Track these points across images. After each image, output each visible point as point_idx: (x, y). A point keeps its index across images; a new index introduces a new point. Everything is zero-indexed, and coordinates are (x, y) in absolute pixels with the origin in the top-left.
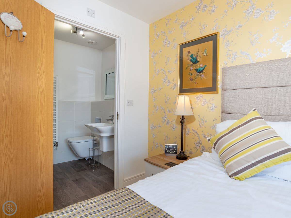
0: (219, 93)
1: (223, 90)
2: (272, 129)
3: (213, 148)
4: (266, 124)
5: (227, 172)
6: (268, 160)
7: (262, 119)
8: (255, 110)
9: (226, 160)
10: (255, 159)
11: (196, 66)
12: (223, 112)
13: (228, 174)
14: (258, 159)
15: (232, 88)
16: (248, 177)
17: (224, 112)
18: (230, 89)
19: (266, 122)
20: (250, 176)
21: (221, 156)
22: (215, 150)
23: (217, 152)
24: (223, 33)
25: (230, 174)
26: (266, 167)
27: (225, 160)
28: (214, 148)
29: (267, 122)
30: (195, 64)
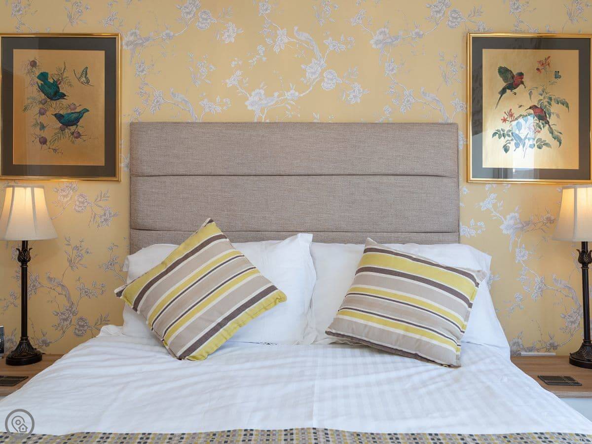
0: (122, 180)
1: (134, 174)
2: (243, 256)
3: (133, 311)
4: (233, 247)
5: (172, 353)
6: (243, 312)
7: (226, 238)
8: (211, 221)
9: (167, 329)
10: (222, 314)
11: (57, 106)
12: (135, 226)
13: (175, 356)
14: (227, 313)
15: (157, 173)
16: (211, 351)
17: (138, 228)
18: (151, 174)
19: (232, 243)
20: (215, 349)
21: (155, 323)
22: (138, 312)
23: (143, 317)
24: (132, 38)
25: (179, 354)
26: (240, 326)
27: (165, 329)
28: (135, 309)
29: (235, 245)
30: (54, 102)
